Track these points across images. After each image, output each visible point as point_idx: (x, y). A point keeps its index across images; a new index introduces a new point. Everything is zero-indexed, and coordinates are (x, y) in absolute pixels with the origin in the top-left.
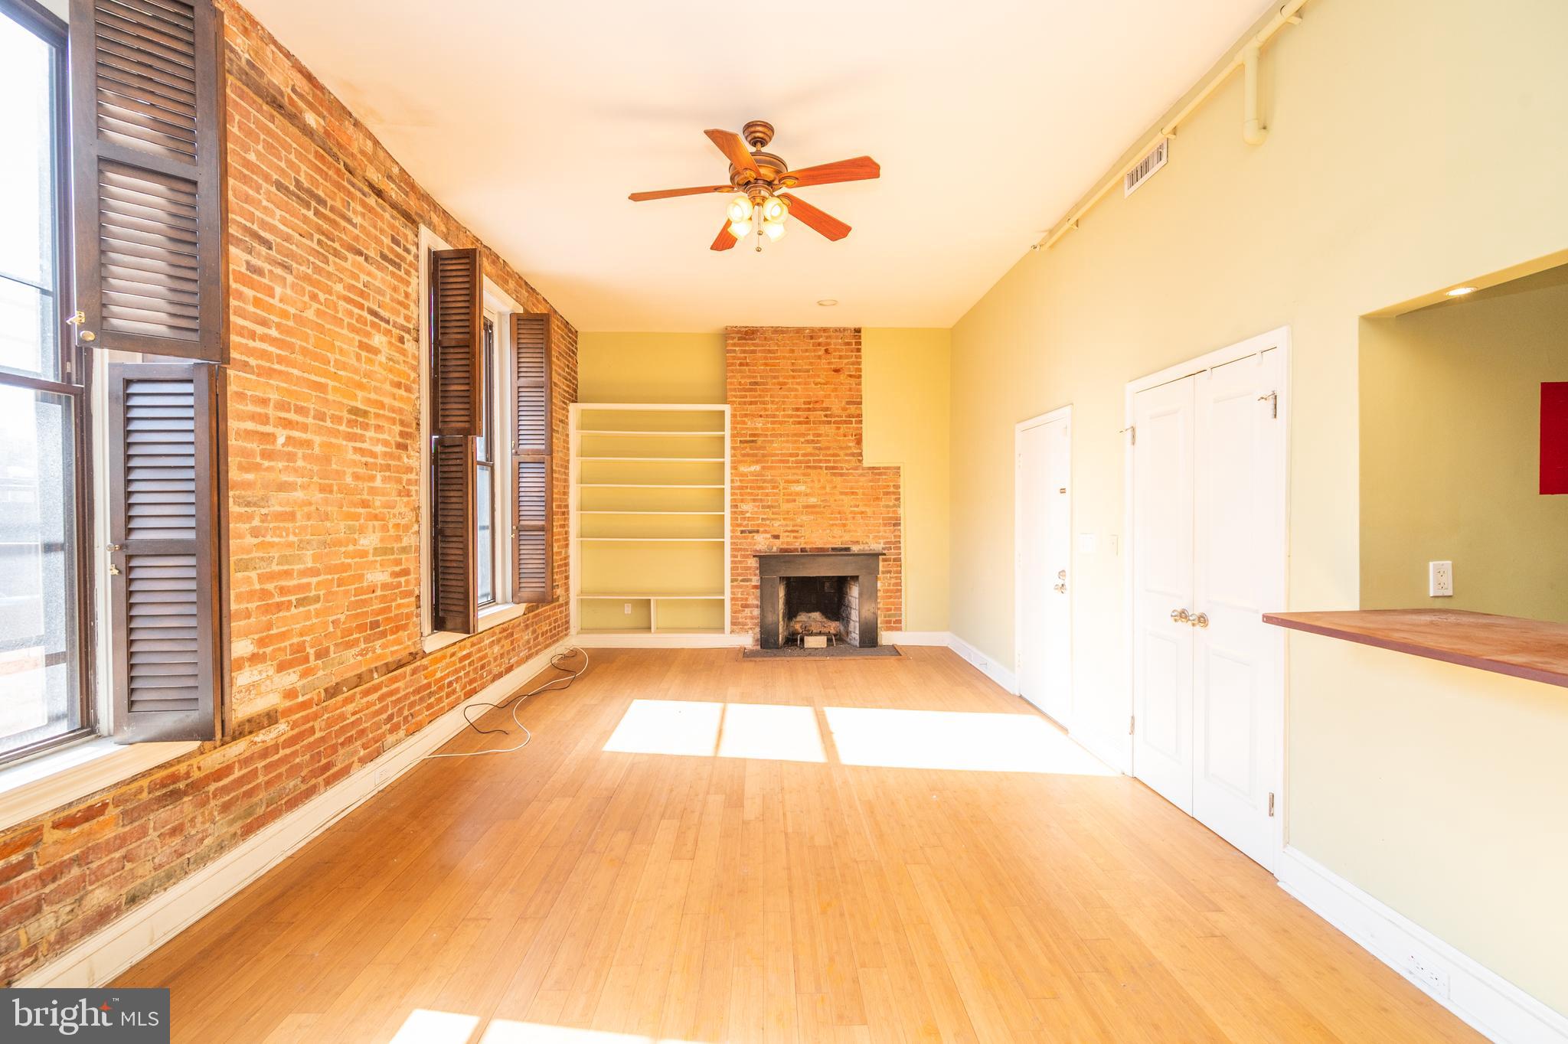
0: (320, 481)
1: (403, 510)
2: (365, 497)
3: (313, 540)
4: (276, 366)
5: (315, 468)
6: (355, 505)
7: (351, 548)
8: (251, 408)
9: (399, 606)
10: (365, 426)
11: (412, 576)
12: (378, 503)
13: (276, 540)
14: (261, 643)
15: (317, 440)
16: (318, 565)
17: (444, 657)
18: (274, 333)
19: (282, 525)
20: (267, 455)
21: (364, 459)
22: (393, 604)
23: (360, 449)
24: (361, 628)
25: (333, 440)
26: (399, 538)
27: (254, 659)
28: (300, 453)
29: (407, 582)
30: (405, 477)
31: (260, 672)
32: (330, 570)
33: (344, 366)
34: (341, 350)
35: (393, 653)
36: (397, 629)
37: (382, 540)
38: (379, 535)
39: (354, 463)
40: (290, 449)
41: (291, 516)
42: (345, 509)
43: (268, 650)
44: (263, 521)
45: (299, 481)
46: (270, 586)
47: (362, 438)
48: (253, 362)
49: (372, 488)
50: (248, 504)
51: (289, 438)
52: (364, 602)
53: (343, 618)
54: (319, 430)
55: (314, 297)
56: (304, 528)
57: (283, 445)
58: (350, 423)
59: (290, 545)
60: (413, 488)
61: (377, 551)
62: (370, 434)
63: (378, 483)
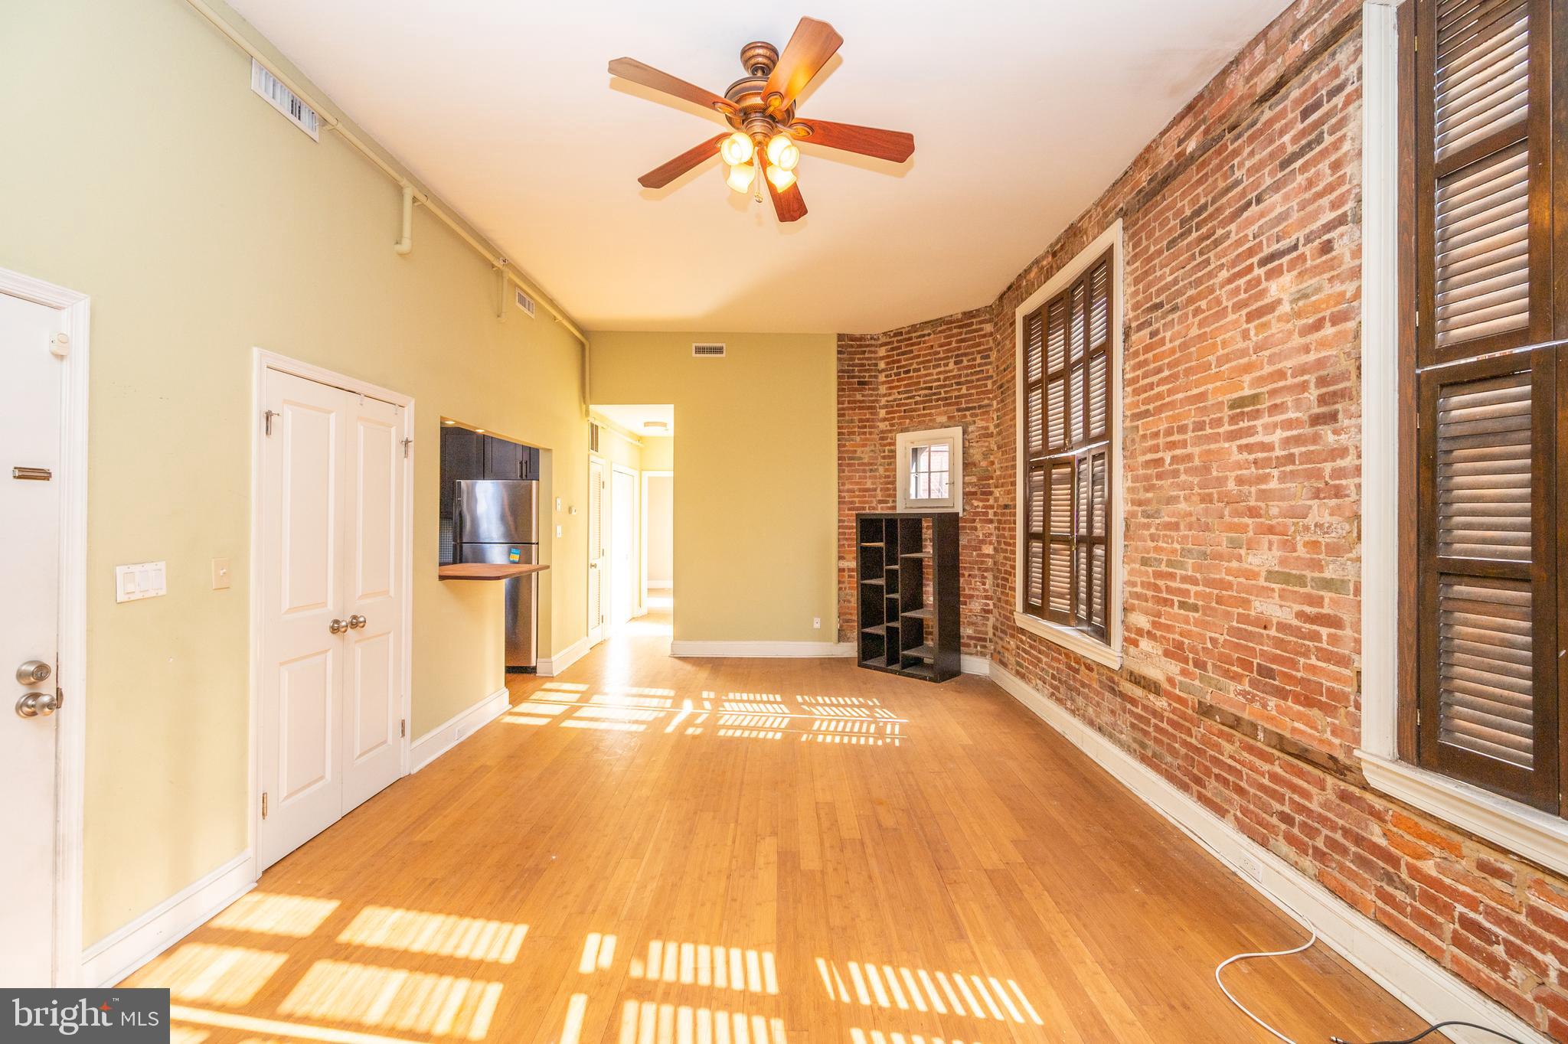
0: (1202, 491)
1: (1327, 519)
2: (1252, 503)
3: (1193, 549)
4: (1167, 400)
5: (1196, 480)
6: (1240, 515)
7: (1235, 564)
8: (1150, 443)
9: (1312, 669)
10: (1256, 415)
11: (1348, 632)
12: (1274, 511)
13: (1165, 545)
14: (1154, 624)
15: (1196, 450)
16: (1198, 575)
17: (1455, 849)
18: (1166, 373)
19: (1168, 533)
20: (1159, 476)
21: (1252, 457)
22: (1302, 660)
23: (1247, 445)
24: (1246, 665)
25: (1213, 446)
26: (1317, 565)
27: (1150, 635)
28: (1182, 467)
29: (1334, 640)
30: (1328, 467)
31: (1153, 647)
32: (1209, 583)
33: (1227, 358)
34: (1224, 343)
35: (1294, 730)
36: (1309, 702)
37: (1283, 562)
38: (1277, 553)
39: (1239, 466)
40: (1175, 466)
41: (1176, 526)
42: (1227, 518)
43: (1158, 633)
44: (1157, 529)
45: (1182, 493)
46: (1161, 583)
47: (1250, 432)
48: (1151, 407)
49: (1264, 491)
50: (1148, 517)
51: (1173, 458)
52: (1250, 636)
53: (1221, 639)
54: (1199, 441)
55: (1197, 311)
56: (1185, 537)
57: (1170, 465)
58: (1233, 420)
59: (1174, 551)
60: (1349, 483)
61: (1271, 575)
62: (1266, 419)
63: (1273, 484)
